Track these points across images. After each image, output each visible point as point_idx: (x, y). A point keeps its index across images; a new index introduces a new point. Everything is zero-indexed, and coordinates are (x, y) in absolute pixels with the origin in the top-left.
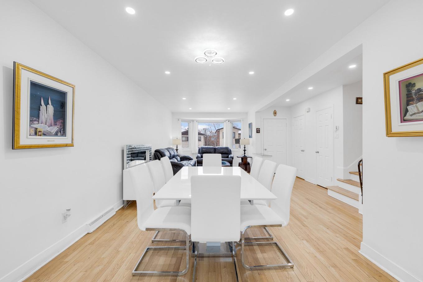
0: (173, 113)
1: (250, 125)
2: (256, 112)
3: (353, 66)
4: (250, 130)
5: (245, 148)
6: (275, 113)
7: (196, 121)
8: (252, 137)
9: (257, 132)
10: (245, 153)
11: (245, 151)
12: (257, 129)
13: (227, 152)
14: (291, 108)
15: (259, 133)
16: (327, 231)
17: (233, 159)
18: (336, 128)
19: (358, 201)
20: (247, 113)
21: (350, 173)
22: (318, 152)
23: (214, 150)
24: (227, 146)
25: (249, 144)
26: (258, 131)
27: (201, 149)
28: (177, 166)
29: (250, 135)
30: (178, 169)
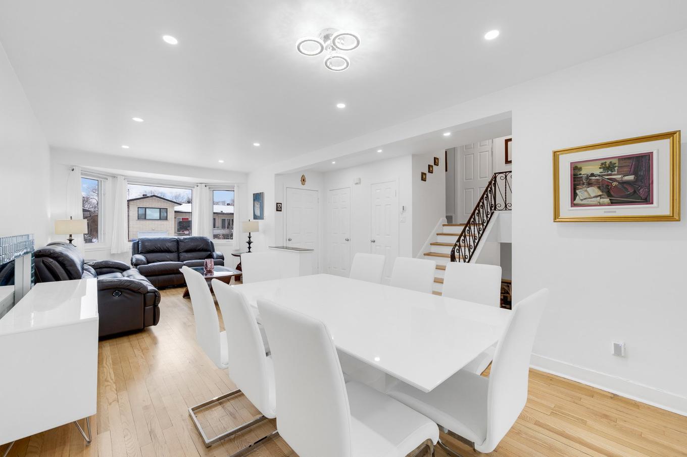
0: (53, 150)
1: (258, 197)
2: (277, 175)
4: (257, 206)
5: (250, 238)
6: (303, 180)
7: (123, 177)
8: (262, 219)
9: (277, 210)
10: (250, 248)
11: (249, 243)
12: (277, 204)
13: (205, 247)
14: (324, 176)
15: (281, 211)
17: (223, 259)
18: (403, 209)
20: (246, 175)
22: (374, 242)
23: (175, 243)
24: (202, 236)
26: (279, 208)
27: (140, 242)
28: (124, 289)
29: (258, 213)
30: (126, 297)
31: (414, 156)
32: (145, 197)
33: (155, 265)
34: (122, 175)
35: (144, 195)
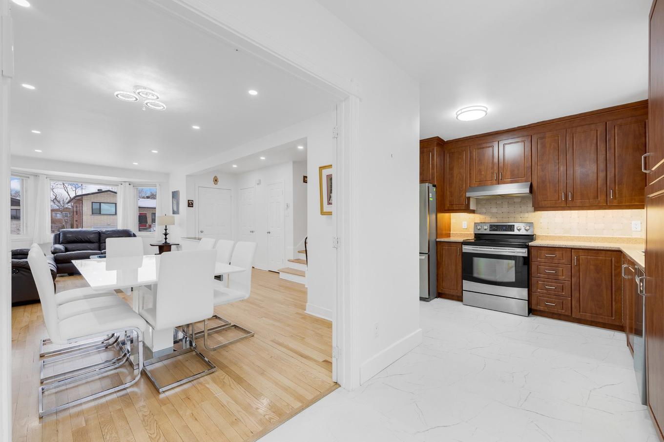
1: (175, 195)
2: (188, 176)
3: (301, 148)
4: (175, 202)
5: (166, 230)
6: (215, 180)
8: (178, 213)
9: (189, 206)
10: (166, 239)
11: (166, 234)
12: (188, 200)
14: (237, 176)
15: (192, 207)
16: (282, 306)
18: (287, 206)
19: (305, 276)
20: (167, 175)
21: (299, 252)
22: (270, 233)
23: (97, 235)
24: (125, 229)
25: (174, 224)
26: (190, 204)
27: (61, 234)
28: (21, 267)
29: (175, 209)
30: (23, 274)
31: (294, 163)
32: (100, 192)
33: (72, 254)
34: (45, 175)
35: (99, 190)
